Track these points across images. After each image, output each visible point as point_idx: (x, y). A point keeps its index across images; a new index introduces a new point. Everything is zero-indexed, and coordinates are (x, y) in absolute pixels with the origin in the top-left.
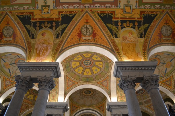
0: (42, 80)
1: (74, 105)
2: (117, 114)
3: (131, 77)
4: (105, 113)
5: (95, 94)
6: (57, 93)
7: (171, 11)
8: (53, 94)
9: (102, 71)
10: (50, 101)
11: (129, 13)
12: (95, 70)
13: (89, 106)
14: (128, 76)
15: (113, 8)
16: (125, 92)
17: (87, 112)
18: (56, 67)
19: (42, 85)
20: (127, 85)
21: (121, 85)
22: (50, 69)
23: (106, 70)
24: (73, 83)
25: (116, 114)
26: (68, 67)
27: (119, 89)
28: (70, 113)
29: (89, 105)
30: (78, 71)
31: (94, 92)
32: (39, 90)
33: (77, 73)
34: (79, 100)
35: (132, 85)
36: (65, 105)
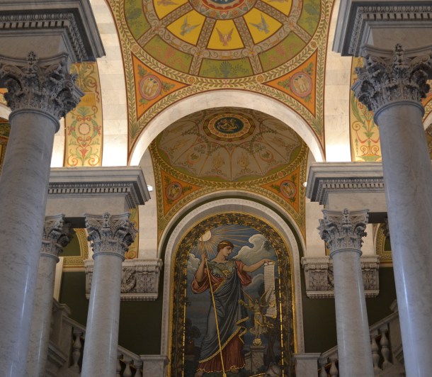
0: (19, 72)
1: (172, 180)
2: (346, 212)
3: (407, 52)
4: (303, 208)
5: (261, 133)
6: (98, 130)
8: (78, 135)
9: (288, 30)
10: (70, 162)
12: (258, 27)
13: (238, 182)
14: (399, 48)
16: (380, 117)
17: (230, 207)
18: (75, 11)
19: (22, 95)
20: (390, 89)
21: (364, 89)
22: (53, 24)
23: (306, 25)
24: (164, 87)
25: (341, 209)
26: (136, 13)
27: (362, 109)
28: (159, 211)
29: (236, 180)
30: (183, 33)
31: (257, 124)
32: (11, 117)
33: (177, 42)
34: (194, 157)
35: (412, 88)
36: (135, 179)
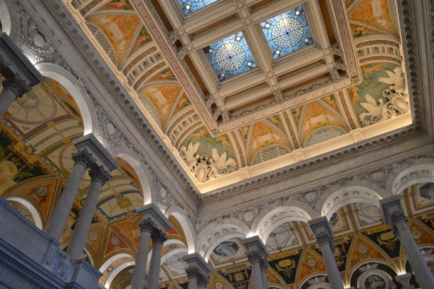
7: (61, 182)
11: (27, 153)
15: (20, 139)
